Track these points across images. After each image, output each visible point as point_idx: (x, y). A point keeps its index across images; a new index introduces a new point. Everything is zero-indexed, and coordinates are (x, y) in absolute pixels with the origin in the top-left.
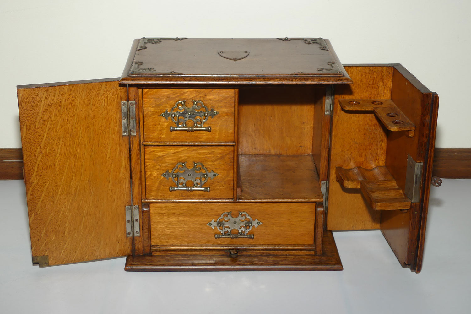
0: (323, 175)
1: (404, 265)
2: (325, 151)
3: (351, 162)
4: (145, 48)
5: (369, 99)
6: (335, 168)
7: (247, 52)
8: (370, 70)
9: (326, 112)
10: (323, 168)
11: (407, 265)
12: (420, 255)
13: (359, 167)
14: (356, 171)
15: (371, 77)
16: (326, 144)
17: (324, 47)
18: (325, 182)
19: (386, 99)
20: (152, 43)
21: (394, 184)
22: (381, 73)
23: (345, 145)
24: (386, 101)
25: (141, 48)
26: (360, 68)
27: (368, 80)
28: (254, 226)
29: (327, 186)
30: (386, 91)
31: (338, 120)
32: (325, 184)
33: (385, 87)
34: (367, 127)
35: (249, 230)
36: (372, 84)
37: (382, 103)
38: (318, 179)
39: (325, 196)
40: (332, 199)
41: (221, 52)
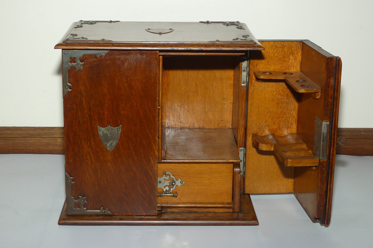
0: (241, 142)
1: (314, 220)
2: (242, 119)
3: (266, 129)
4: (82, 27)
5: (281, 71)
6: (251, 135)
7: (172, 29)
8: (281, 45)
9: (243, 84)
10: (241, 136)
11: (317, 219)
12: (328, 208)
13: (273, 135)
14: (271, 137)
15: (282, 51)
16: (243, 113)
17: (240, 27)
18: (243, 148)
19: (296, 71)
20: (88, 23)
21: (305, 146)
22: (291, 47)
23: (260, 114)
24: (296, 72)
25: (78, 27)
26: (272, 43)
27: (280, 54)
28: (177, 185)
29: (245, 153)
30: (296, 64)
31: (253, 90)
32: (243, 151)
33: (295, 60)
34: (279, 97)
35: (173, 189)
36: (284, 57)
37: (292, 74)
38: (236, 145)
39: (243, 162)
40: (249, 164)
41: (148, 29)
